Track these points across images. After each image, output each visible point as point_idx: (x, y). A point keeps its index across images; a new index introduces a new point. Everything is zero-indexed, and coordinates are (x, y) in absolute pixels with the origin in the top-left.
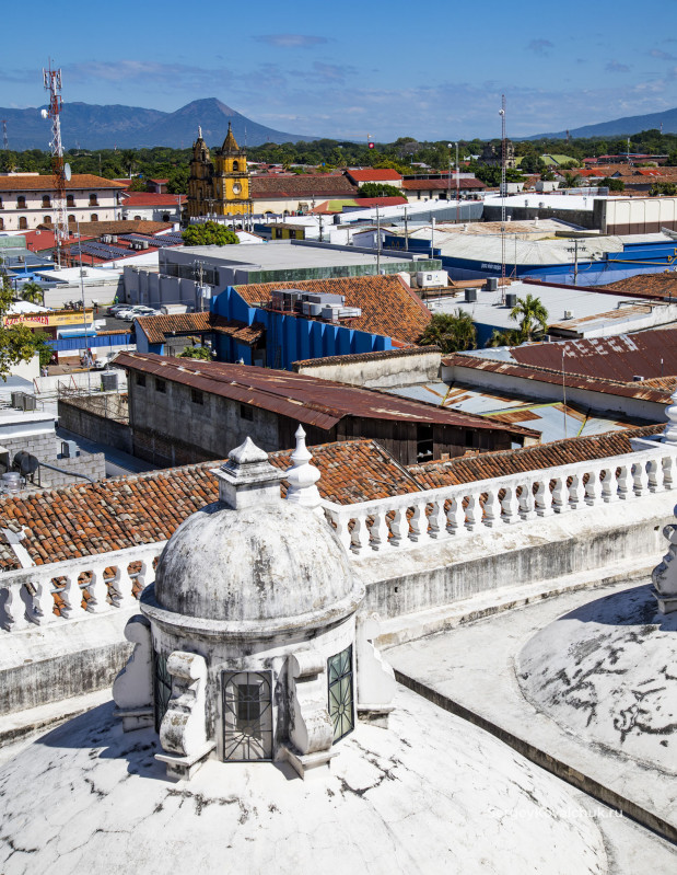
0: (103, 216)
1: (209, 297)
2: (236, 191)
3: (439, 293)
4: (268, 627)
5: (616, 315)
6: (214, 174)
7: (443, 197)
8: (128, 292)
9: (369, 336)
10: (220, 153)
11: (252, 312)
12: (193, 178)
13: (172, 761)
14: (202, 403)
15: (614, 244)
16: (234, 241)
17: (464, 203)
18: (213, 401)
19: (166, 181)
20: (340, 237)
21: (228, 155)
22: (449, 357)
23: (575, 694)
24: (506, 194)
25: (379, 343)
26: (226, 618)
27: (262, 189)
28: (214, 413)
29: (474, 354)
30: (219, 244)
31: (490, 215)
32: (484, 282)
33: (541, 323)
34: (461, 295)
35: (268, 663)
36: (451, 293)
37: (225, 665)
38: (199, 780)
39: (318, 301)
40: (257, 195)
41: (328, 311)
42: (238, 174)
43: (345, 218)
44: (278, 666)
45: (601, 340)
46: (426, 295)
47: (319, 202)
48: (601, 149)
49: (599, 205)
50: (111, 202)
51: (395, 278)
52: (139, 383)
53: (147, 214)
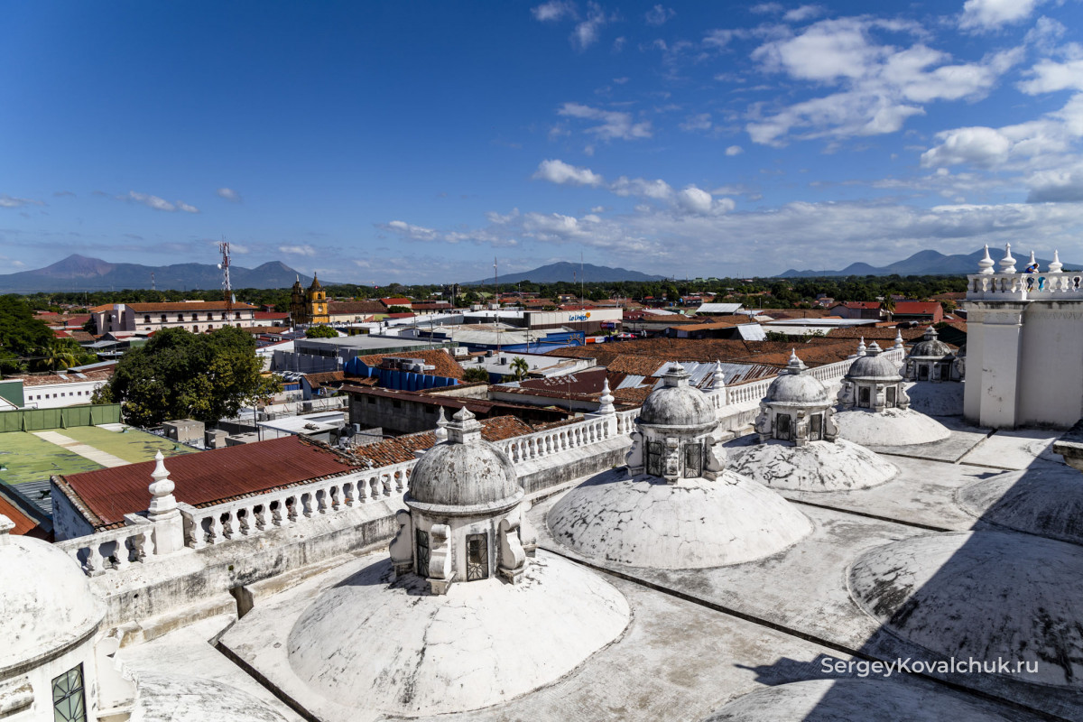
0: (243, 325)
1: (342, 363)
2: (320, 310)
3: (463, 358)
4: (702, 426)
5: (559, 366)
6: (307, 301)
7: (441, 312)
8: (277, 364)
9: (444, 379)
10: (311, 290)
11: (370, 370)
12: (294, 303)
13: (670, 477)
14: (400, 407)
15: (542, 334)
16: (336, 335)
17: (453, 315)
18: (408, 406)
19: (273, 306)
20: (395, 332)
21: (315, 290)
22: (491, 387)
23: (742, 471)
24: (473, 311)
25: (451, 382)
26: (687, 424)
27: (334, 309)
28: (408, 412)
29: (504, 385)
30: (328, 337)
31: (467, 321)
32: (486, 352)
33: (525, 370)
34: (476, 359)
35: (700, 440)
36: (469, 358)
37: (686, 441)
38: (682, 482)
39: (411, 362)
40: (332, 312)
41: (417, 368)
42: (320, 301)
43: (391, 323)
44: (703, 442)
45: (560, 377)
46: (458, 359)
47: (368, 316)
48: (501, 290)
49: (527, 316)
50: (248, 316)
51: (442, 351)
52: (356, 400)
53: (268, 323)
